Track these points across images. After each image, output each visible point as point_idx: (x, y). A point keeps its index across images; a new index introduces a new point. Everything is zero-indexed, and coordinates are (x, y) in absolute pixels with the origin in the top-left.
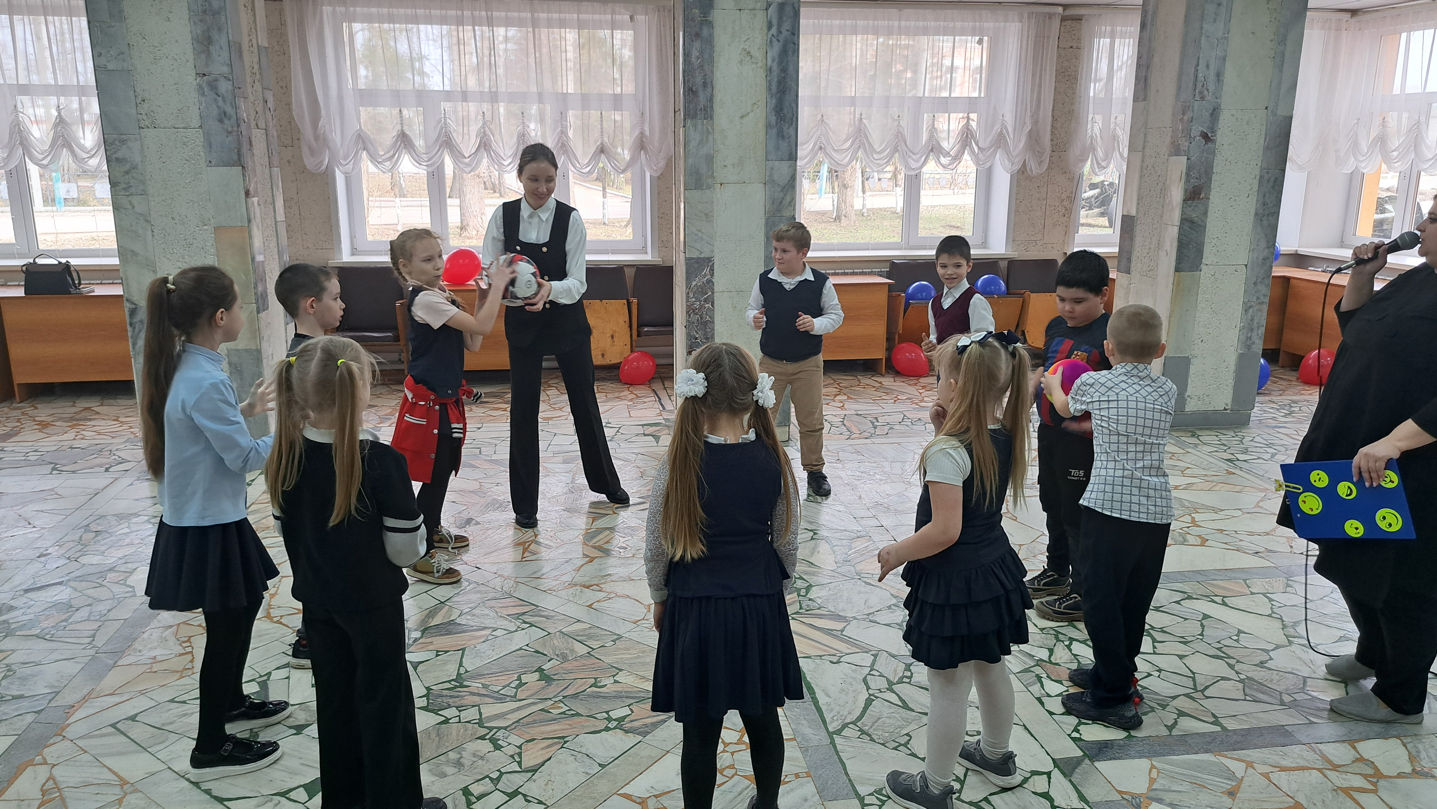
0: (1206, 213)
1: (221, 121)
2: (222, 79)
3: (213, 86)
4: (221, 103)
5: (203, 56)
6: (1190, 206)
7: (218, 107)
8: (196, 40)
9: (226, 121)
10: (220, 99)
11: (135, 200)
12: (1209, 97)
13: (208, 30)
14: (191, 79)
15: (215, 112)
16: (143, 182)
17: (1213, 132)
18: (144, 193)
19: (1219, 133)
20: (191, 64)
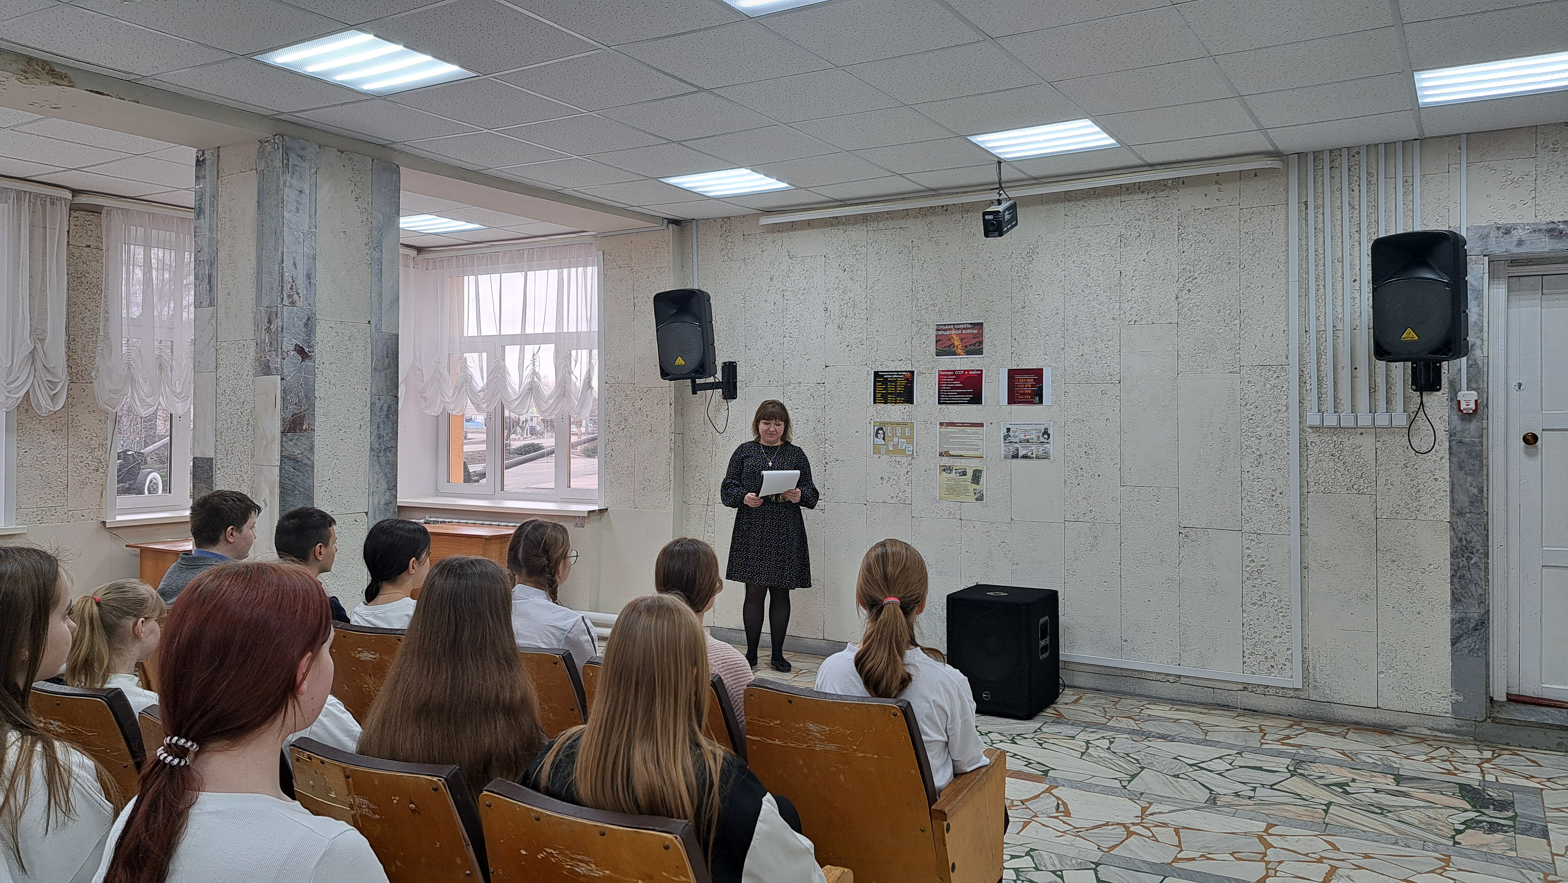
0: (312, 449)
6: (291, 440)
12: (299, 303)
17: (310, 347)
19: (317, 349)
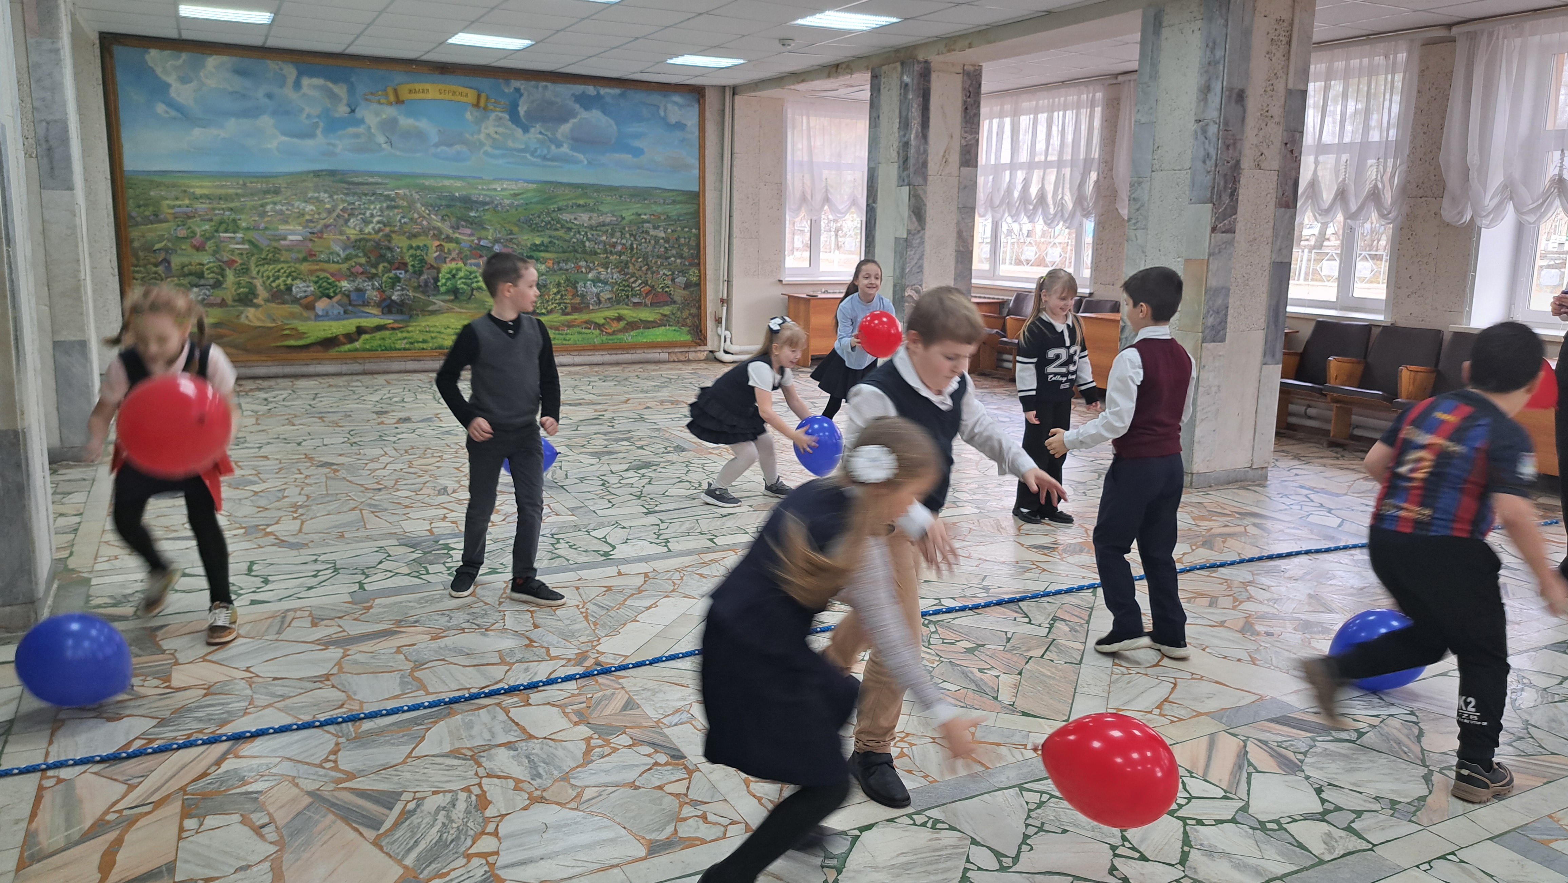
1: (1204, 162)
2: (1212, 123)
3: (1204, 131)
4: (1207, 146)
5: (1202, 104)
7: (1205, 149)
8: (1201, 90)
9: (1208, 162)
10: (1207, 141)
11: (1139, 233)
13: (1210, 79)
14: (1192, 126)
15: (1202, 153)
16: (1146, 218)
18: (1145, 228)
20: (1193, 113)
